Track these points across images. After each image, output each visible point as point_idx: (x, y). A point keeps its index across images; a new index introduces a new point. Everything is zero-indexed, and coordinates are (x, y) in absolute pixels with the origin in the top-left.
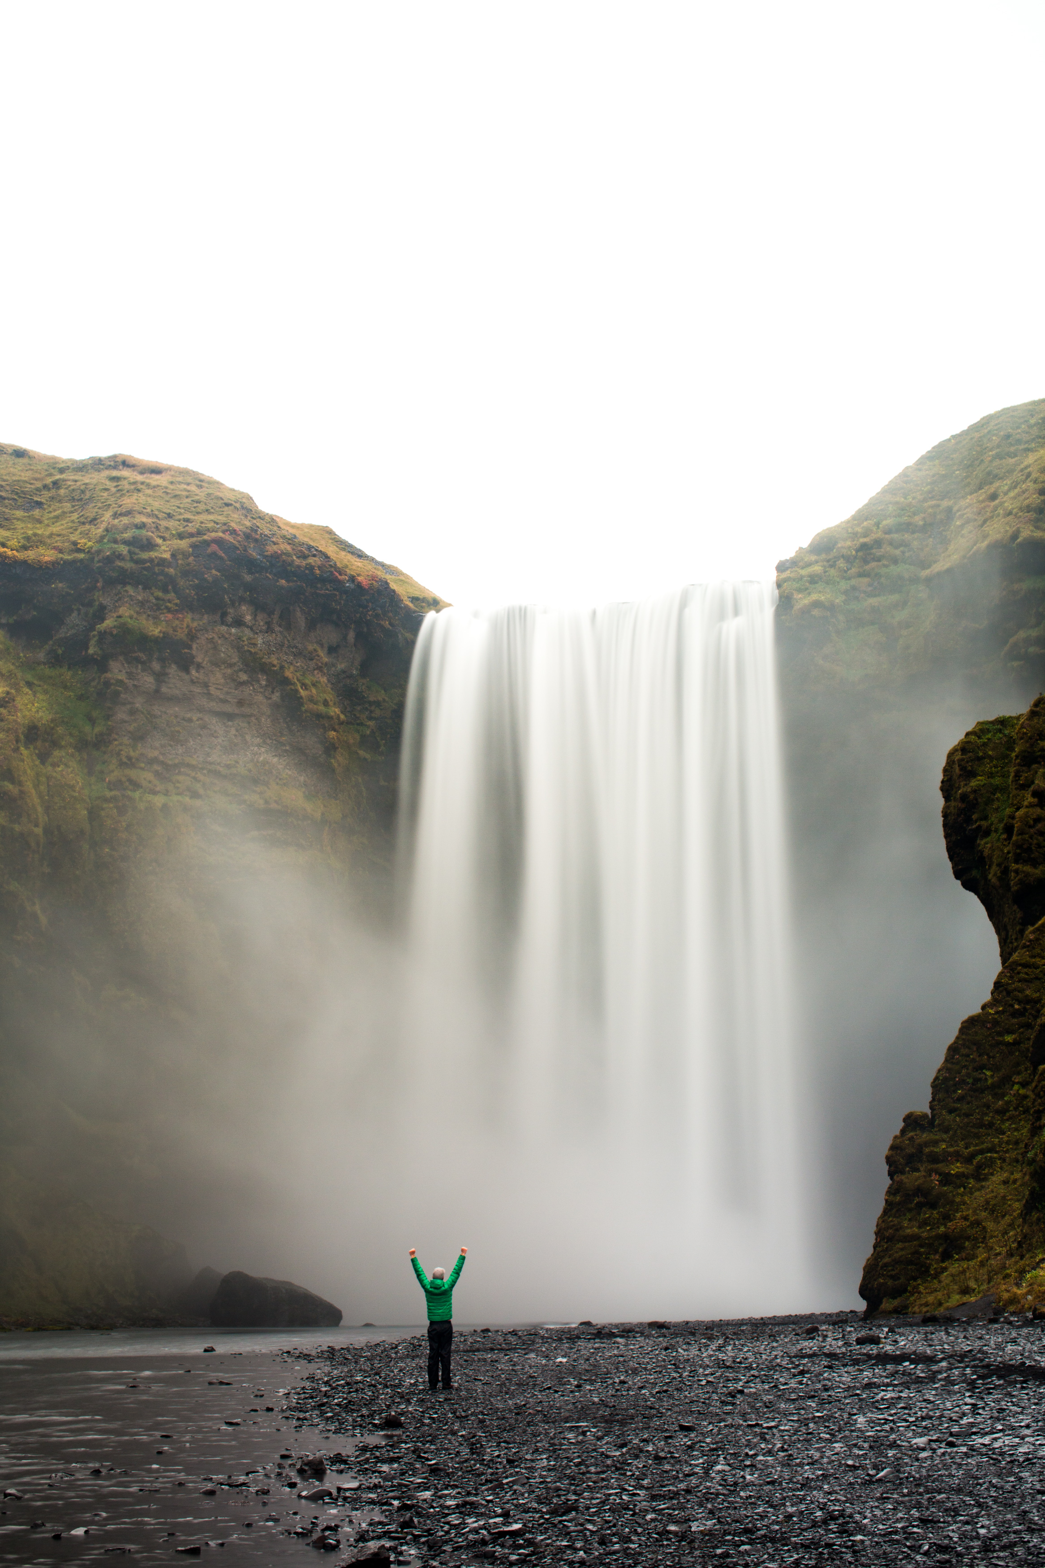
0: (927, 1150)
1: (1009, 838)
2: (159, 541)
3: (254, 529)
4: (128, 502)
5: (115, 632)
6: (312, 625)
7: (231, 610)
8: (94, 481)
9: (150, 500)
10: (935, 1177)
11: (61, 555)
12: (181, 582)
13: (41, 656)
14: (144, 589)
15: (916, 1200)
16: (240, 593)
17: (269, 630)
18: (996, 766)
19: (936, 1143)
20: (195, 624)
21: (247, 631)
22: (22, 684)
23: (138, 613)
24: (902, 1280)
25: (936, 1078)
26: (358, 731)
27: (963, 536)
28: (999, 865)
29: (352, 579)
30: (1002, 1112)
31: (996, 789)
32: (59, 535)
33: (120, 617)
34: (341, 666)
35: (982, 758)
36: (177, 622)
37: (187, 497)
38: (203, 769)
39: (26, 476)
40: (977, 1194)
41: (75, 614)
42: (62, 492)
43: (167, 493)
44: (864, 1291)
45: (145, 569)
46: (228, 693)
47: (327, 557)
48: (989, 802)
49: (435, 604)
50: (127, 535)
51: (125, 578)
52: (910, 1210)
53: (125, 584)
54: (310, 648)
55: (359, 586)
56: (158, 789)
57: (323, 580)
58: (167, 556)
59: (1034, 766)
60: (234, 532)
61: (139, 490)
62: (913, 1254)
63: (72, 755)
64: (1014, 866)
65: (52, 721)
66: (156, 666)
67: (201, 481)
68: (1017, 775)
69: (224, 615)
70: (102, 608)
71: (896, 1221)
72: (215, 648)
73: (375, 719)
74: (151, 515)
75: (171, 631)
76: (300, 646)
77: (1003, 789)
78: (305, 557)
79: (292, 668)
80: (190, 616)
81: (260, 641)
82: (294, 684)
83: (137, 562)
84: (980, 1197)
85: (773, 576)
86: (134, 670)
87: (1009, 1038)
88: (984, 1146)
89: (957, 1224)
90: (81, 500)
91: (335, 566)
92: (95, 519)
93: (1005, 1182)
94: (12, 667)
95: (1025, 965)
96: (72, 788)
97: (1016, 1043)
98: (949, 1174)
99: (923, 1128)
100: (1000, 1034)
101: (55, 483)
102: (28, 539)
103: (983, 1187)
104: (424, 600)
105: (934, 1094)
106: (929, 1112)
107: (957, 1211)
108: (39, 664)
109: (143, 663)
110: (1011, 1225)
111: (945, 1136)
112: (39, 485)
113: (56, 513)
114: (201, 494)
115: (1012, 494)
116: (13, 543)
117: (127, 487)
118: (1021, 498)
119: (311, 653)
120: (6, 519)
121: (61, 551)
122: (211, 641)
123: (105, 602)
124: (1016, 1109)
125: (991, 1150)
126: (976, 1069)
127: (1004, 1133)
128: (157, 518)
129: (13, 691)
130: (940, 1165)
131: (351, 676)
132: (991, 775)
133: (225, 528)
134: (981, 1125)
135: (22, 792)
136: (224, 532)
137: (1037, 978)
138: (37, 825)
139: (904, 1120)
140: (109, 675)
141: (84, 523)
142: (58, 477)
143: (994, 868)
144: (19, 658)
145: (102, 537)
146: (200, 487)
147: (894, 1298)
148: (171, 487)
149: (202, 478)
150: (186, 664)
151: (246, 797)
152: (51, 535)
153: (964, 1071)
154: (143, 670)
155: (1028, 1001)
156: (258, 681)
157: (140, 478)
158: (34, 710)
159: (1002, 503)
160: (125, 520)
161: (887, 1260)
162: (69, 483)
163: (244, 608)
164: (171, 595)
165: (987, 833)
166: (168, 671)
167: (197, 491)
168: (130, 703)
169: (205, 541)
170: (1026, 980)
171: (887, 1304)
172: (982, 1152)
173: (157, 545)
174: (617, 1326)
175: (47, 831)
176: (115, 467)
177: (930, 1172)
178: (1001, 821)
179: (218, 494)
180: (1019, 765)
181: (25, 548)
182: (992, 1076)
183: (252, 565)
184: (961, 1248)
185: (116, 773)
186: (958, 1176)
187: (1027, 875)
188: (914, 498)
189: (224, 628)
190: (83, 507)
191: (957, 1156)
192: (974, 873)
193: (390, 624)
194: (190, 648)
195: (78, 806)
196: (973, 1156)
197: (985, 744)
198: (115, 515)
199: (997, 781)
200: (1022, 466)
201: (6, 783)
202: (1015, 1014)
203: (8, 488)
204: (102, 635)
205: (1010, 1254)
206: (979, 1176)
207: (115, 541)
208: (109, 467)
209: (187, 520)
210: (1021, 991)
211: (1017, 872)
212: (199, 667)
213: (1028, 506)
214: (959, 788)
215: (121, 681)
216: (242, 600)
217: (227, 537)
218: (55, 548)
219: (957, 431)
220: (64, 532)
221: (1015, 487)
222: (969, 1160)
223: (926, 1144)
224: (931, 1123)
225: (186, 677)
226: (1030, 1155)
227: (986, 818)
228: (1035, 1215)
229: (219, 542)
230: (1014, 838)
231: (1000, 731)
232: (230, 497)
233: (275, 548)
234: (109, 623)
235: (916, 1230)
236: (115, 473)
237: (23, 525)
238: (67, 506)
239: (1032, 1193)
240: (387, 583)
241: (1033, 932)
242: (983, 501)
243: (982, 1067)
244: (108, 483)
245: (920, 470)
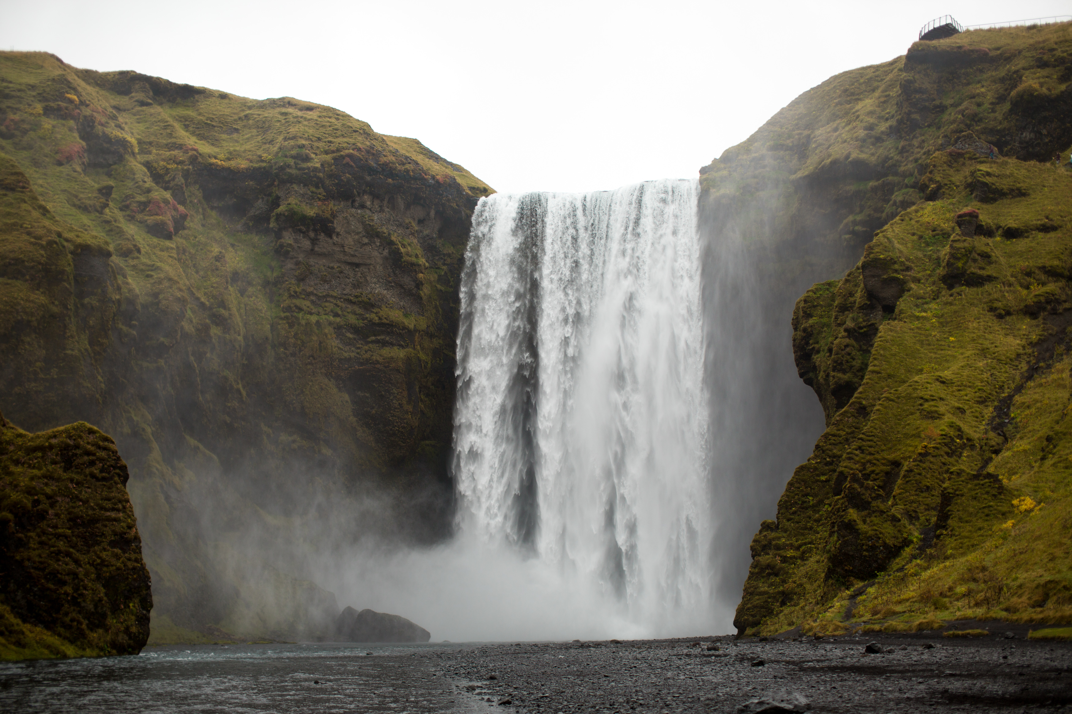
0: (774, 543)
1: (830, 356)
2: (313, 156)
3: (372, 147)
4: (293, 130)
5: (286, 214)
6: (408, 207)
7: (358, 199)
8: (271, 115)
9: (306, 129)
10: (778, 558)
11: (251, 164)
12: (327, 182)
13: (239, 227)
14: (305, 186)
15: (767, 571)
16: (364, 187)
17: (382, 211)
18: (824, 311)
19: (779, 538)
20: (336, 208)
21: (368, 211)
22: (228, 245)
23: (300, 201)
24: (758, 617)
25: (781, 501)
26: (436, 273)
27: (816, 154)
28: (824, 371)
29: (433, 177)
30: (817, 521)
31: (824, 325)
32: (250, 151)
33: (289, 204)
34: (426, 232)
35: (817, 306)
36: (324, 207)
37: (330, 126)
38: (341, 298)
39: (227, 111)
40: (802, 568)
41: (260, 201)
42: (251, 122)
43: (317, 124)
44: (736, 624)
45: (305, 174)
46: (356, 251)
47: (417, 164)
48: (820, 333)
49: (486, 191)
50: (293, 152)
51: (291, 180)
52: (763, 577)
53: (292, 183)
54: (407, 221)
55: (438, 182)
56: (313, 311)
57: (415, 179)
58: (318, 165)
59: (846, 313)
60: (359, 150)
61: (299, 122)
62: (764, 602)
63: (260, 290)
64: (832, 373)
65: (248, 269)
66: (312, 234)
67: (338, 115)
68: (836, 318)
69: (354, 201)
70: (278, 198)
71: (755, 583)
72: (348, 223)
73: (447, 264)
74: (308, 139)
75: (321, 213)
76: (400, 220)
77: (828, 326)
78: (404, 164)
79: (395, 235)
80: (332, 202)
81: (376, 218)
82: (397, 245)
83: (299, 169)
84: (803, 570)
85: (697, 176)
86: (298, 237)
87: (823, 478)
88: (807, 540)
89: (789, 585)
90: (263, 128)
91: (422, 170)
92: (272, 141)
93: (818, 562)
94: (222, 235)
95: (834, 435)
96: (261, 311)
97: (827, 481)
98: (786, 557)
99: (772, 530)
100: (818, 475)
101: (246, 116)
102: (230, 153)
103: (805, 564)
104: (478, 189)
105: (779, 510)
106: (776, 521)
107: (790, 578)
108: (238, 231)
109: (304, 233)
110: (819, 586)
111: (785, 535)
112: (236, 117)
113: (247, 136)
114: (338, 124)
115: (847, 129)
116: (222, 156)
117: (292, 119)
118: (852, 132)
119: (407, 224)
120: (217, 140)
121: (251, 161)
122: (346, 218)
123: (279, 194)
124: (826, 519)
125: (810, 543)
126: (803, 496)
127: (818, 533)
128: (312, 141)
129: (223, 251)
130: (781, 552)
131: (432, 238)
132: (821, 317)
133: (354, 147)
134: (806, 528)
135: (230, 315)
136: (353, 149)
137: (840, 443)
138: (239, 335)
139: (762, 525)
140: (282, 240)
141: (265, 143)
142: (248, 112)
143: (822, 373)
144: (226, 228)
145: (277, 153)
146: (338, 119)
147: (753, 627)
148: (319, 119)
149: (339, 113)
150: (330, 232)
151: (368, 316)
152: (245, 151)
153: (796, 497)
154: (304, 237)
155: (834, 456)
156: (375, 243)
157: (300, 113)
158: (236, 262)
159: (840, 134)
160: (292, 143)
161: (749, 606)
162: (255, 116)
163: (366, 197)
164: (321, 190)
165: (818, 352)
166: (319, 237)
167: (336, 122)
168: (295, 258)
169: (342, 156)
170: (834, 444)
171: (749, 631)
172: (805, 544)
173: (312, 159)
174: (593, 642)
175: (245, 338)
176: (284, 106)
177: (775, 556)
178: (826, 345)
179: (349, 124)
180: (837, 311)
181: (229, 159)
182: (813, 500)
183: (371, 171)
184: (792, 599)
185: (287, 302)
186: (791, 558)
187: (840, 379)
188: (786, 128)
189: (353, 210)
190: (264, 132)
191: (791, 546)
192: (811, 375)
193: (457, 205)
194: (333, 223)
195: (264, 322)
196: (800, 546)
197: (818, 298)
198: (285, 139)
199: (825, 320)
200: (854, 110)
201: (221, 309)
202: (827, 464)
203: (217, 120)
204: (278, 216)
205: (817, 603)
206: (803, 558)
207: (286, 156)
208: (280, 106)
209: (330, 142)
210: (831, 450)
211: (834, 377)
212: (338, 234)
213: (856, 138)
214: (802, 324)
215: (291, 244)
216: (365, 192)
217: (355, 153)
218: (248, 159)
219: (815, 85)
220: (253, 149)
221: (849, 124)
222: (798, 548)
223: (774, 539)
224: (777, 527)
225: (330, 241)
226: (828, 547)
227: (817, 343)
228: (830, 581)
229: (350, 156)
230: (833, 357)
231: (828, 289)
232: (357, 125)
233: (385, 159)
234: (282, 208)
235: (766, 588)
236: (284, 110)
237: (227, 144)
238: (254, 131)
239: (829, 569)
240: (455, 179)
241: (839, 416)
242: (829, 132)
243: (807, 495)
244: (280, 116)
245: (791, 110)
